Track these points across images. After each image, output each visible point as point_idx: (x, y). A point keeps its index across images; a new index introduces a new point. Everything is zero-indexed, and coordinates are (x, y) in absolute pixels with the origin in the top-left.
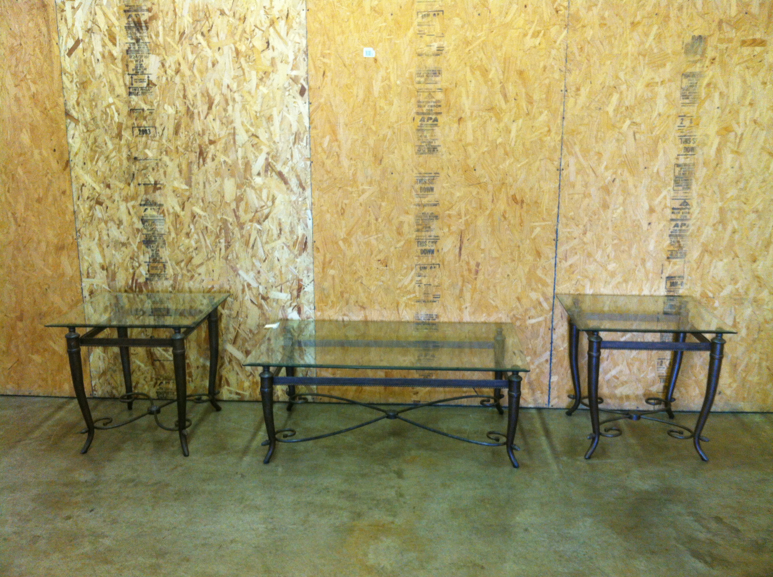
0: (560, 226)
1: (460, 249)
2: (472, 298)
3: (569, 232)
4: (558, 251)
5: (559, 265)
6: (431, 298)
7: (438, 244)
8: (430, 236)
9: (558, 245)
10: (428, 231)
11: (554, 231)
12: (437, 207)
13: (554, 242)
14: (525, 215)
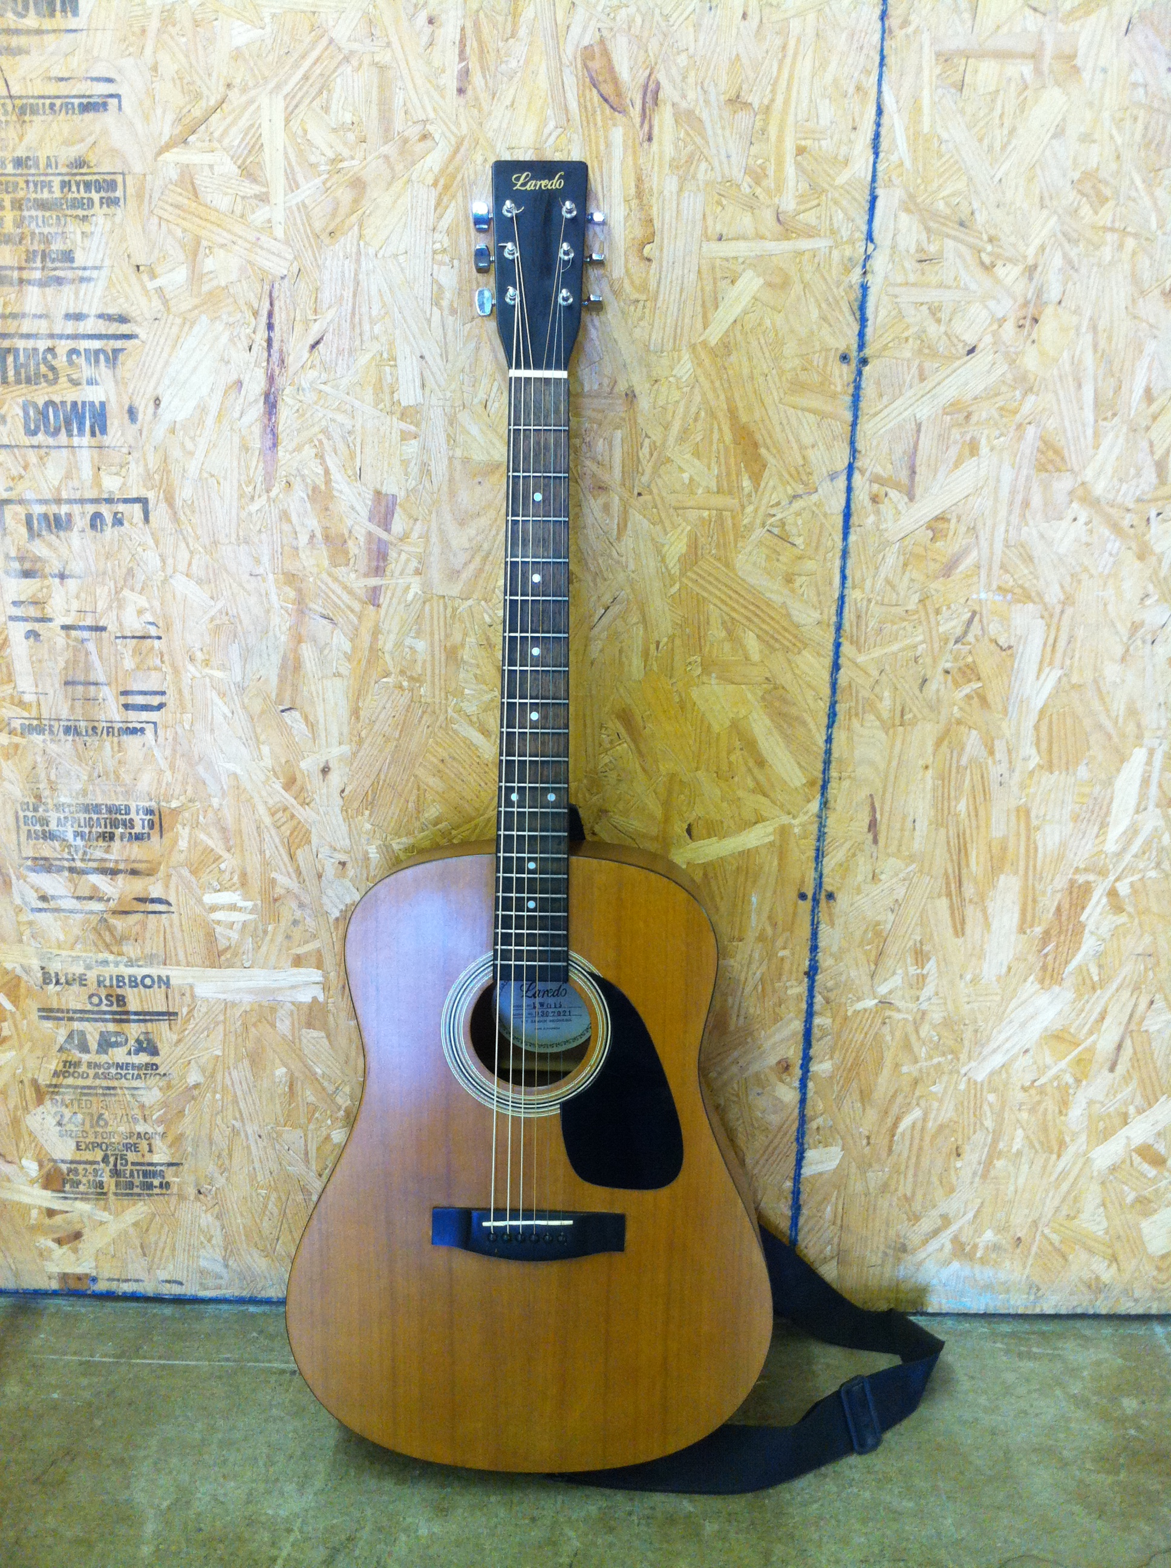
0: (880, 263)
1: (271, 403)
2: (356, 712)
3: (934, 311)
4: (866, 427)
5: (865, 518)
6: (112, 711)
7: (128, 364)
8: (78, 317)
9: (869, 389)
10: (59, 281)
11: (846, 299)
12: (108, 119)
13: (843, 374)
14: (671, 185)
